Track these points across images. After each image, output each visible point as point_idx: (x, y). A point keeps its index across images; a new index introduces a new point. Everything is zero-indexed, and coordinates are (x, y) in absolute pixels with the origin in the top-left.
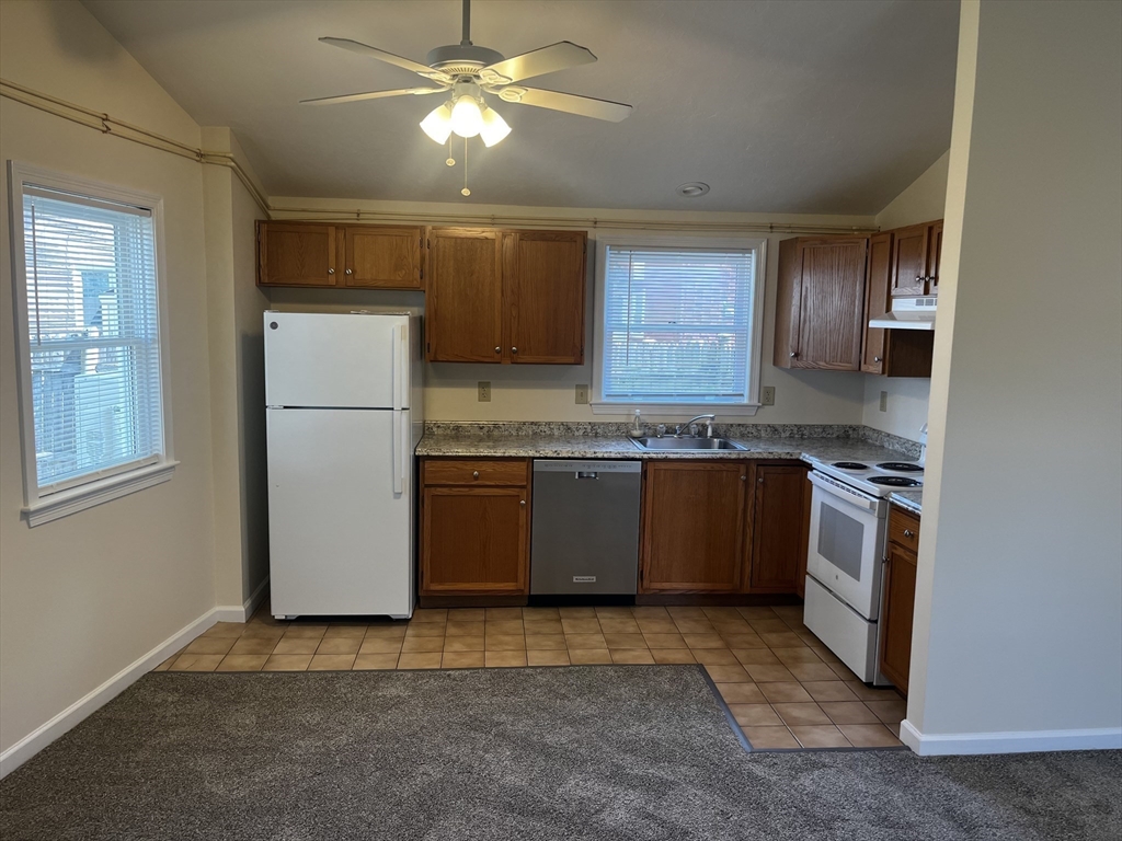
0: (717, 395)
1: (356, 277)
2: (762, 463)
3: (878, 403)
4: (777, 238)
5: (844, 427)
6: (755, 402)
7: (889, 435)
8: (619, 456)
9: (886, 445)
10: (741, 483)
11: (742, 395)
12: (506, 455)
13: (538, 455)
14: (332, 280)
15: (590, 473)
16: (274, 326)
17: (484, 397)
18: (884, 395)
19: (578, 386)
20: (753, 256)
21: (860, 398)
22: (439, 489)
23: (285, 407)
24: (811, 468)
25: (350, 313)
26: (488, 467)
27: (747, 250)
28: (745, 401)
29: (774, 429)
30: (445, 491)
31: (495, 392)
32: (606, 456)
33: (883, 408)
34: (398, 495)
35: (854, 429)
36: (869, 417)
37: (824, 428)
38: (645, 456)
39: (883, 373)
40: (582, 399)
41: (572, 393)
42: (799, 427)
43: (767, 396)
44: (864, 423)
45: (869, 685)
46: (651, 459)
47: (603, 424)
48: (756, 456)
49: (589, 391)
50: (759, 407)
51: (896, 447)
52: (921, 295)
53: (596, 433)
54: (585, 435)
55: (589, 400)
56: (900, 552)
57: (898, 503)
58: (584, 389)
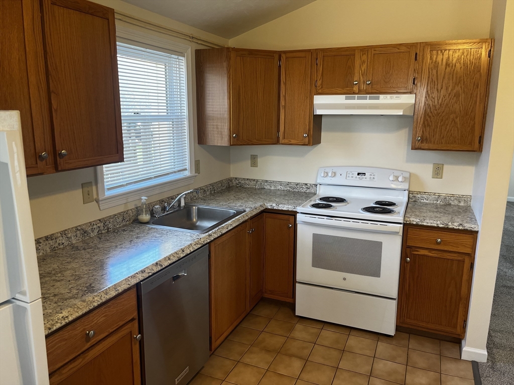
0: (175, 172)
2: (252, 217)
4: (194, 47)
6: (194, 174)
7: (267, 181)
11: (185, 169)
13: (146, 275)
18: (254, 158)
19: (83, 185)
26: (99, 317)
27: (182, 54)
28: (187, 173)
29: (203, 190)
33: (254, 164)
35: (230, 180)
36: (240, 171)
37: (221, 183)
38: (212, 238)
39: (309, 143)
40: (88, 198)
44: (232, 175)
46: (214, 240)
49: (94, 188)
50: (196, 176)
51: (279, 187)
52: (354, 93)
53: (108, 229)
54: (100, 234)
55: (95, 197)
56: (422, 252)
57: (425, 224)
58: (90, 186)
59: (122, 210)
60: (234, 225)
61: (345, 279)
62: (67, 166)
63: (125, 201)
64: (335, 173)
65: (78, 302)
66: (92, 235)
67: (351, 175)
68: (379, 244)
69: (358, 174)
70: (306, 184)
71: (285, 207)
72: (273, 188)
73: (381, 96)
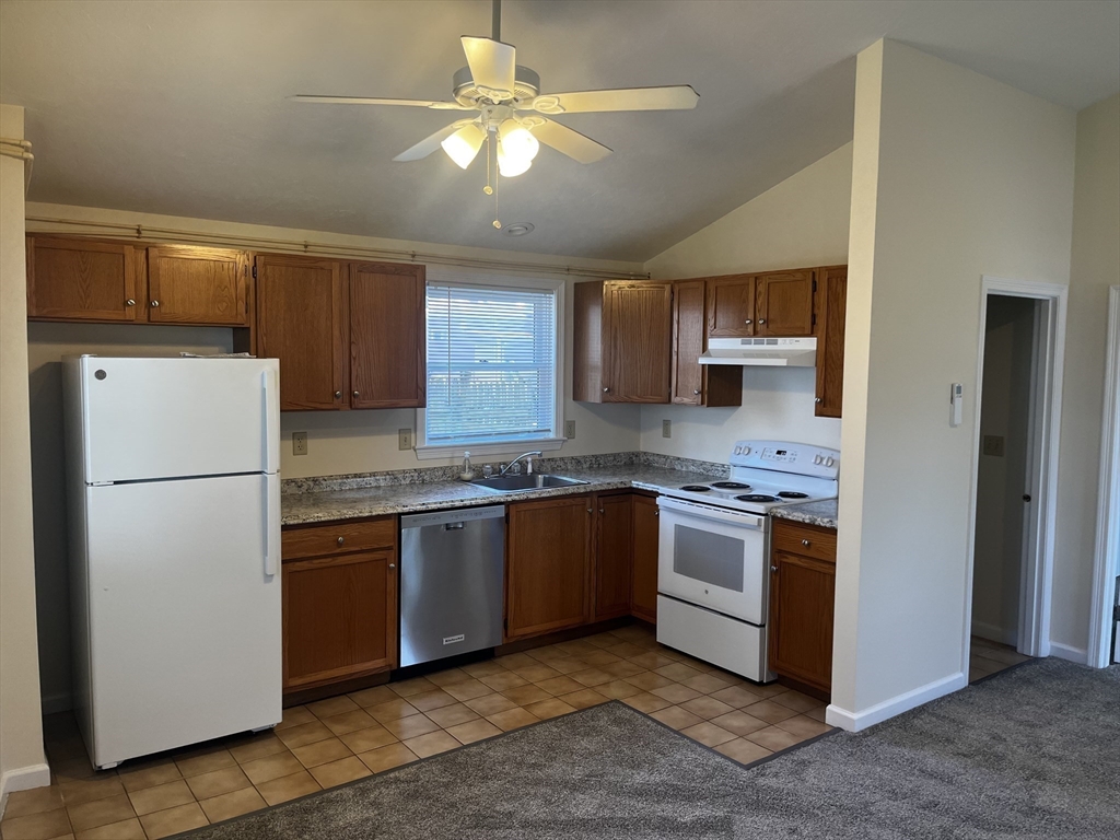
1: (163, 310)
2: (603, 494)
3: (661, 430)
4: (572, 280)
5: (628, 454)
6: (561, 436)
7: (679, 459)
8: (486, 502)
9: (678, 467)
10: (587, 515)
11: (549, 430)
12: (374, 514)
13: (406, 509)
14: (130, 314)
15: (457, 523)
16: (100, 375)
17: (300, 450)
18: (667, 424)
19: (400, 431)
20: (554, 297)
21: (638, 427)
22: (298, 564)
23: (116, 483)
24: (658, 494)
26: (352, 530)
27: (548, 291)
28: (552, 436)
29: (578, 461)
30: (305, 565)
31: (312, 444)
32: (473, 502)
33: (667, 434)
34: (268, 578)
35: (637, 455)
36: (650, 442)
37: (615, 456)
38: (509, 499)
39: (702, 403)
40: (405, 444)
41: (395, 438)
42: (596, 457)
43: (569, 429)
44: (642, 448)
45: (760, 684)
46: (514, 502)
47: (428, 469)
48: (599, 488)
49: (413, 435)
50: (564, 441)
51: (692, 468)
52: (749, 336)
53: (423, 480)
54: (412, 484)
55: (413, 445)
56: (792, 560)
57: (790, 517)
58: (408, 433)
59: (446, 463)
60: (553, 494)
61: (707, 592)
62: (361, 405)
63: (450, 455)
64: (750, 450)
65: (334, 512)
66: (403, 482)
67: (768, 454)
68: (741, 543)
69: (779, 452)
70: (723, 466)
71: (649, 487)
72: (684, 469)
73: (780, 340)
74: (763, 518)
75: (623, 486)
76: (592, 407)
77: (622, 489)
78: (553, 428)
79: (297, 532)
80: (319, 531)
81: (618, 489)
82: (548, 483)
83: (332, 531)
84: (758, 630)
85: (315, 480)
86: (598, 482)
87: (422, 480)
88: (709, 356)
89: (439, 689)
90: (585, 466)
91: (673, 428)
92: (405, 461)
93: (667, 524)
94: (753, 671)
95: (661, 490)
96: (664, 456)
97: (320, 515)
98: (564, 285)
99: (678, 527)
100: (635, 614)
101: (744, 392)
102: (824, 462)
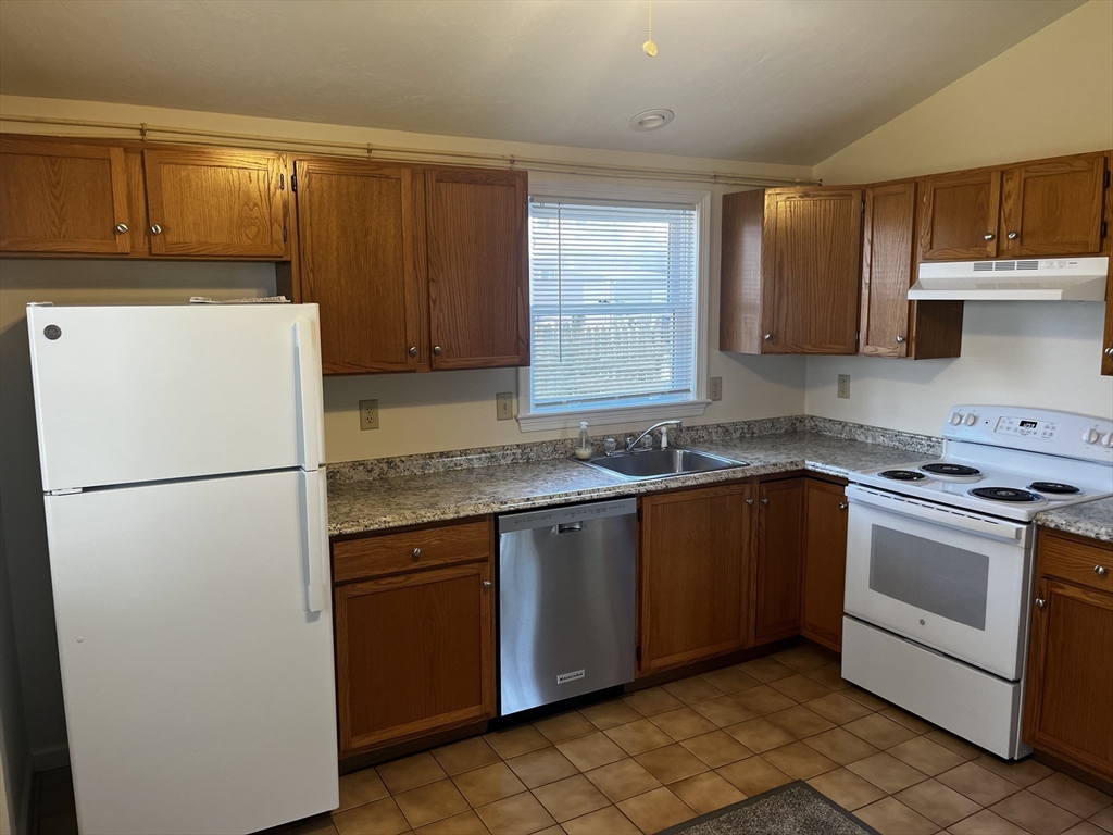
0: (662, 393)
1: (169, 238)
2: (766, 479)
3: (835, 388)
4: (722, 190)
5: (790, 418)
6: (704, 398)
7: (861, 426)
8: (610, 494)
9: (861, 438)
10: (745, 508)
11: (688, 391)
12: (461, 515)
13: (505, 508)
14: (123, 244)
15: (574, 523)
16: (52, 332)
17: (369, 424)
18: (844, 380)
19: (498, 396)
20: (695, 214)
21: (802, 385)
22: (359, 586)
23: (85, 490)
24: (844, 482)
25: (188, 303)
26: (432, 538)
27: (690, 206)
28: (692, 397)
29: (725, 430)
30: (369, 587)
31: (384, 414)
32: (595, 495)
33: (844, 392)
34: (312, 616)
35: (801, 420)
36: (820, 403)
37: (774, 422)
38: (643, 490)
39: (908, 354)
40: (504, 413)
41: (490, 407)
42: (749, 424)
43: (714, 388)
44: (807, 412)
46: (649, 493)
47: (534, 444)
48: (763, 472)
49: (514, 401)
50: (708, 404)
51: (880, 440)
52: (988, 257)
53: (528, 458)
54: (514, 463)
55: (515, 413)
56: (1070, 591)
57: (1072, 530)
58: (509, 397)
59: (556, 436)
60: (701, 481)
61: (922, 622)
62: (444, 365)
63: (562, 426)
64: (975, 419)
65: (408, 513)
66: (503, 462)
67: (1006, 425)
68: (983, 562)
69: (1022, 424)
70: (930, 438)
71: (833, 470)
72: (869, 441)
73: (1042, 262)
74: (1024, 527)
75: (795, 468)
76: (747, 360)
77: (792, 471)
78: (692, 386)
79: (357, 543)
80: (389, 540)
81: (787, 471)
82: (691, 463)
83: (405, 540)
84: (1009, 688)
85: (389, 462)
86: (761, 460)
87: (529, 460)
88: (920, 288)
89: (551, 747)
90: (734, 436)
91: (853, 385)
92: (505, 435)
93: (861, 525)
94: (1000, 742)
95: (852, 475)
96: (841, 423)
97: (388, 518)
98: (709, 198)
99: (877, 530)
100: (806, 633)
101: (965, 338)
102: (1105, 440)
